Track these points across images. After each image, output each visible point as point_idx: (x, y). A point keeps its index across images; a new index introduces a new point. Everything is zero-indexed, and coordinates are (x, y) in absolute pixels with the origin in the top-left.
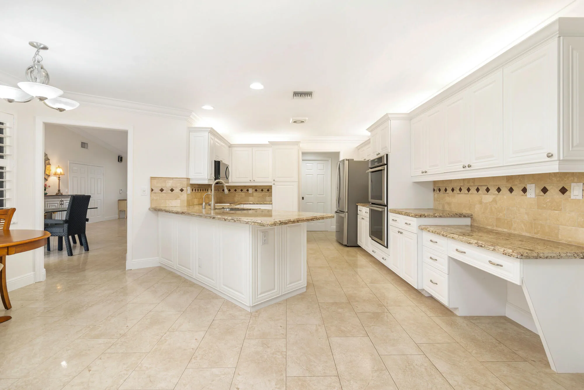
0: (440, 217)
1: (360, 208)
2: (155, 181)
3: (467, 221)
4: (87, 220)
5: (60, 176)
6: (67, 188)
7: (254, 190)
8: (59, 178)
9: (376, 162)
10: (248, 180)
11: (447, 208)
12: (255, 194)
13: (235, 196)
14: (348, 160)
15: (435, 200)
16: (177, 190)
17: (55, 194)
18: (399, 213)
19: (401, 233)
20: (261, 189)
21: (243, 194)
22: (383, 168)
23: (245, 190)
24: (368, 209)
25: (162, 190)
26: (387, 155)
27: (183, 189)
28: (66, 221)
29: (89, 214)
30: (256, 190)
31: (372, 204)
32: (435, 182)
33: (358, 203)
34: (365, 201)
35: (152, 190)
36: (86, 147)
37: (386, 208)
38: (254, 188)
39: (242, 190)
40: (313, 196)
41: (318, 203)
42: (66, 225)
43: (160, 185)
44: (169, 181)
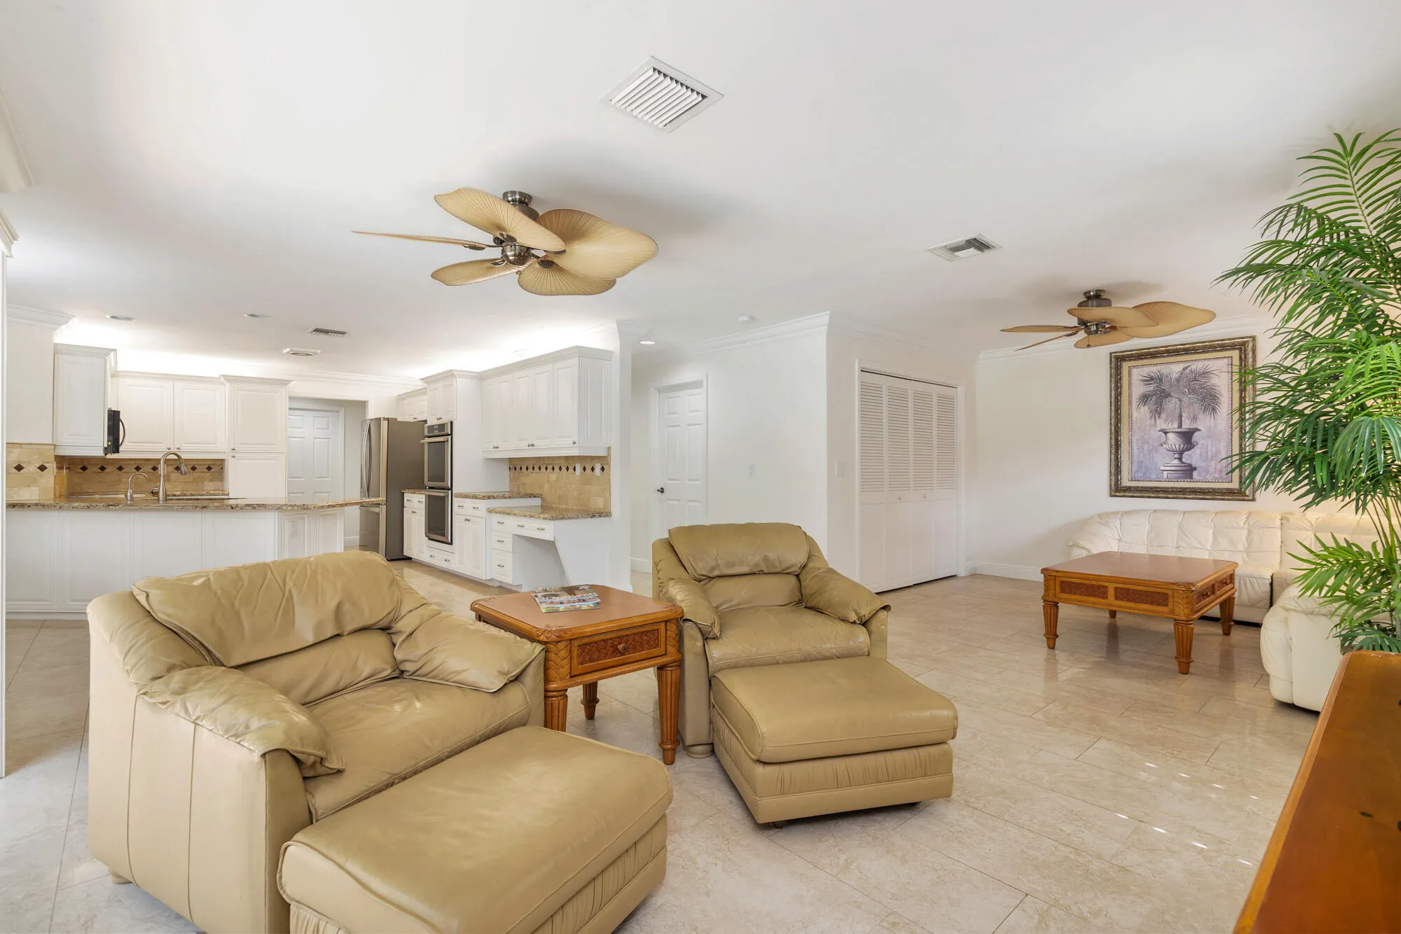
0: (510, 497)
1: (407, 496)
2: (13, 449)
3: (538, 502)
9: (436, 429)
11: (522, 490)
14: (388, 419)
15: (511, 480)
16: (31, 469)
18: (466, 496)
19: (469, 520)
20: (205, 466)
22: (445, 440)
24: (424, 496)
26: (452, 423)
30: (178, 468)
31: (430, 488)
32: (511, 460)
33: (404, 489)
34: (418, 486)
35: (8, 468)
37: (450, 492)
38: (171, 465)
40: (302, 479)
41: (315, 493)
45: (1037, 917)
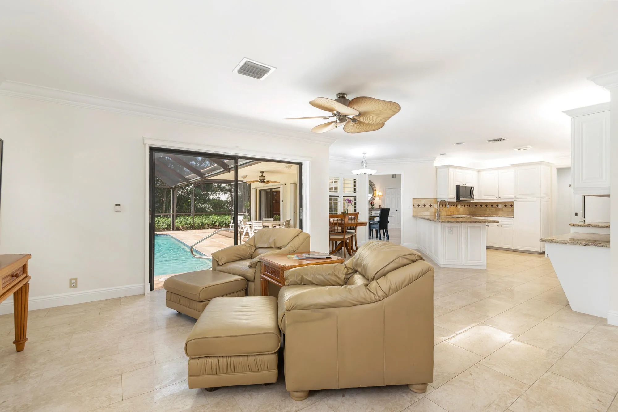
2: (415, 201)
4: (389, 222)
5: (381, 197)
6: (384, 204)
7: (503, 206)
8: (380, 198)
10: (494, 197)
12: (505, 208)
13: (486, 210)
16: (428, 206)
17: (378, 208)
20: (510, 205)
21: (493, 208)
23: (495, 206)
25: (419, 206)
27: (431, 205)
28: (379, 222)
29: (390, 219)
30: (506, 206)
35: (414, 206)
36: (394, 177)
38: (503, 204)
39: (492, 206)
42: (379, 224)
43: (418, 203)
44: (423, 200)
45: (112, 397)
